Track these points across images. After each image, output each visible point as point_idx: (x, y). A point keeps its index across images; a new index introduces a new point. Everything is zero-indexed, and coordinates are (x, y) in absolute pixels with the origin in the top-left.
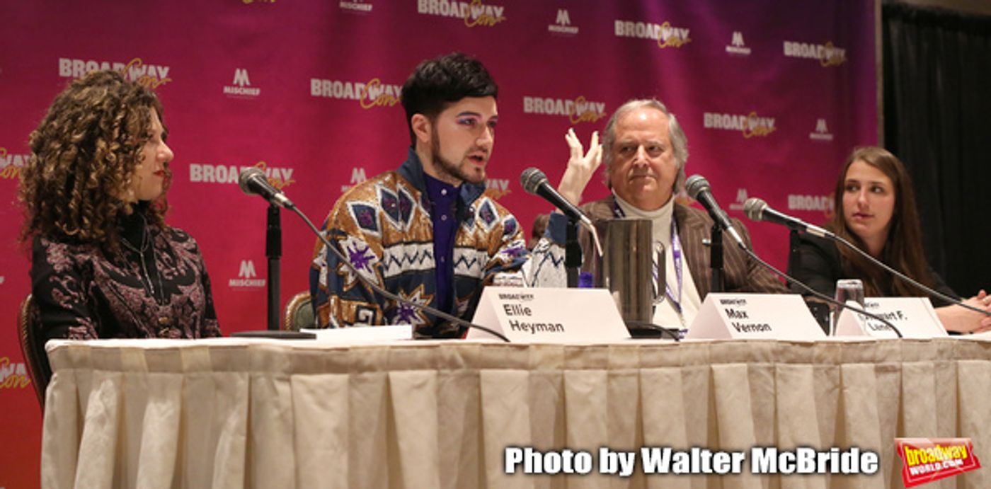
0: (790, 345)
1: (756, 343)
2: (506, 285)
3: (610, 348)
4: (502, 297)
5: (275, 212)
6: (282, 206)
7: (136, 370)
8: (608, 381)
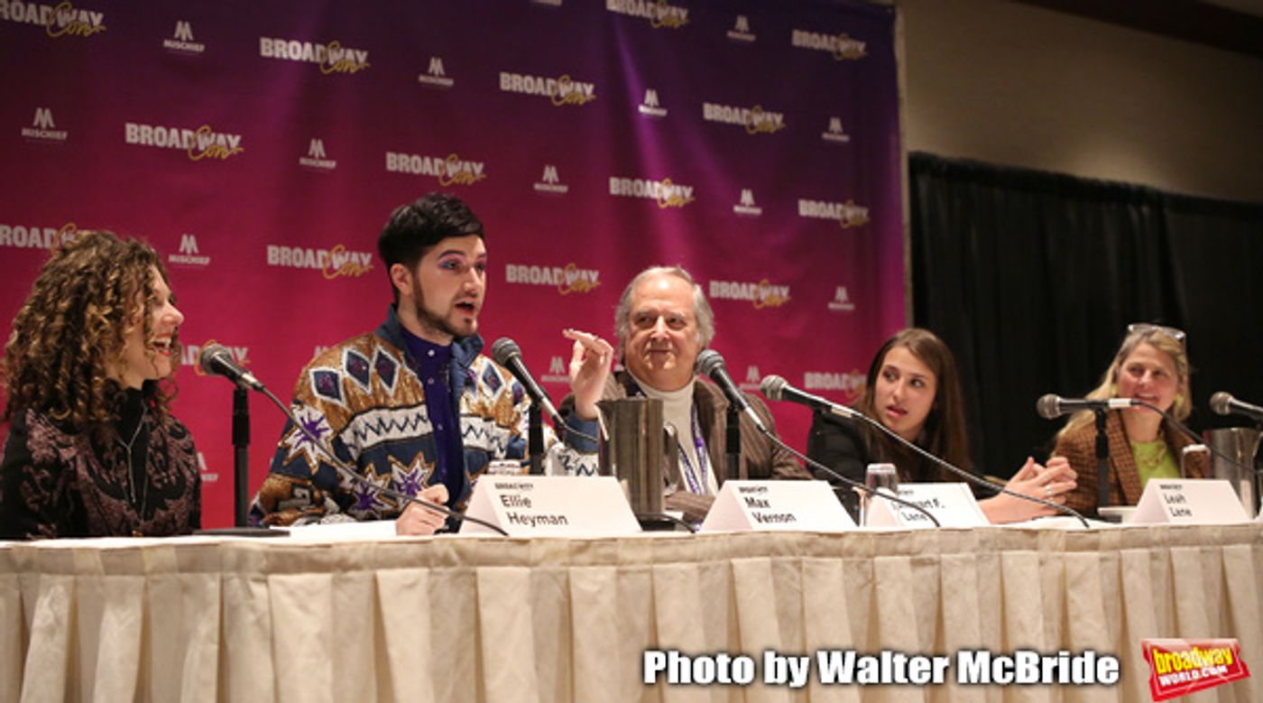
0: (817, 536)
1: (779, 535)
2: (501, 473)
3: (619, 541)
4: (499, 486)
5: (242, 394)
6: (250, 387)
7: (91, 573)
8: (618, 579)
